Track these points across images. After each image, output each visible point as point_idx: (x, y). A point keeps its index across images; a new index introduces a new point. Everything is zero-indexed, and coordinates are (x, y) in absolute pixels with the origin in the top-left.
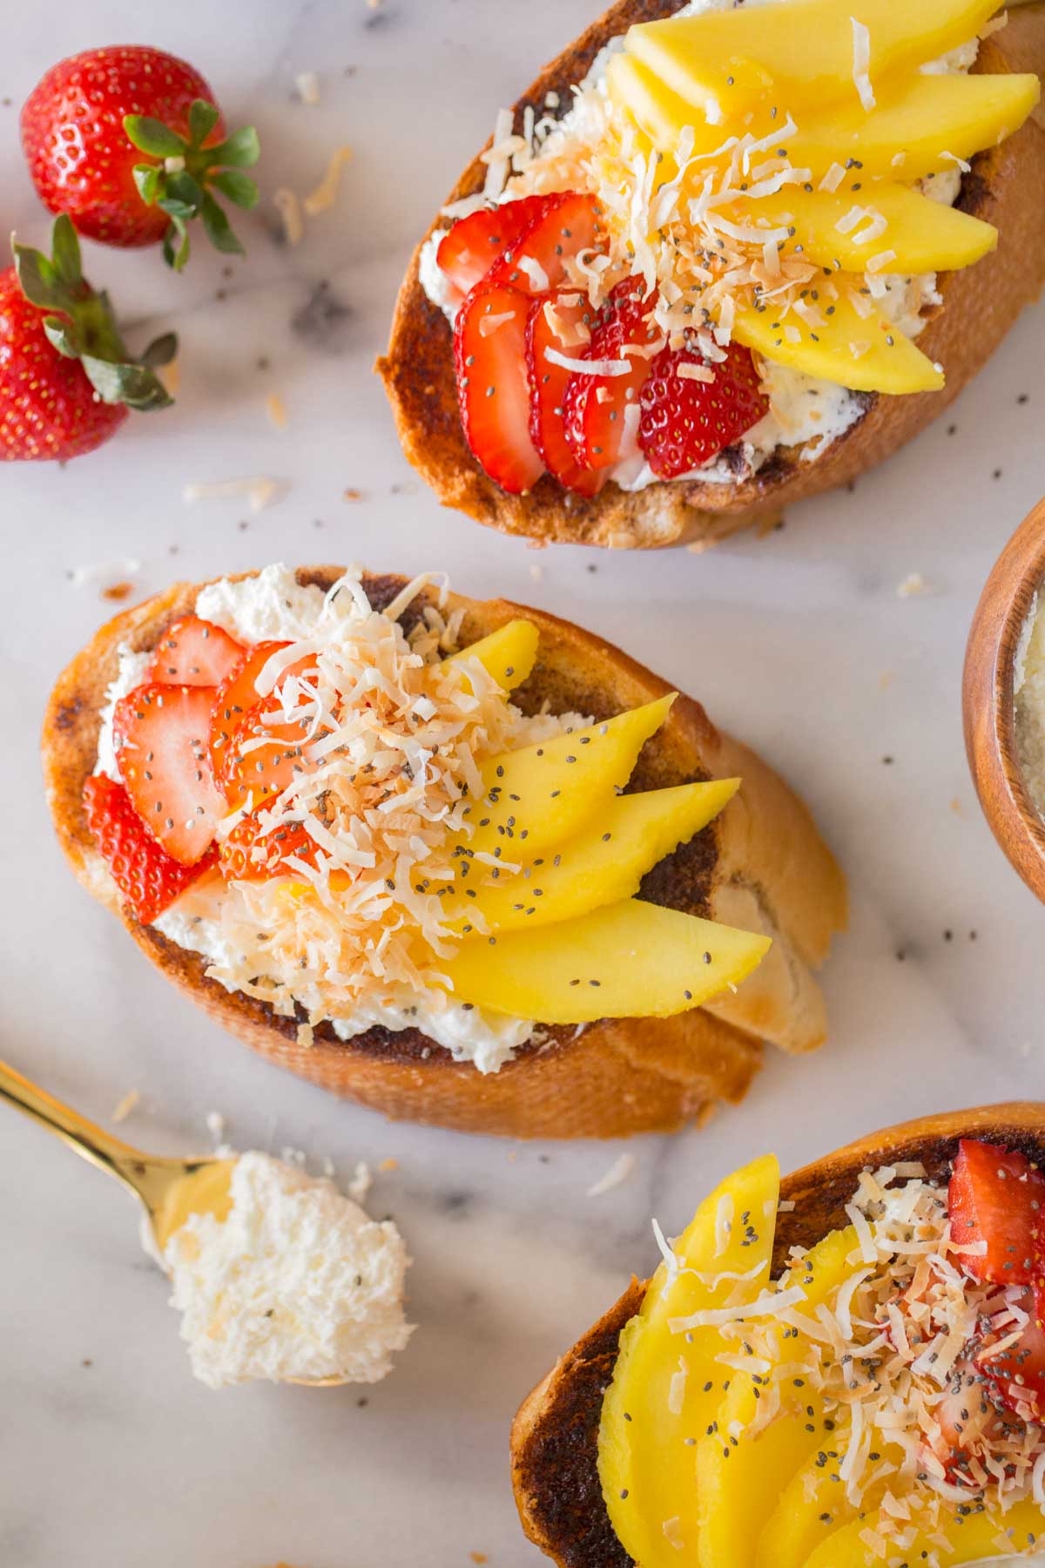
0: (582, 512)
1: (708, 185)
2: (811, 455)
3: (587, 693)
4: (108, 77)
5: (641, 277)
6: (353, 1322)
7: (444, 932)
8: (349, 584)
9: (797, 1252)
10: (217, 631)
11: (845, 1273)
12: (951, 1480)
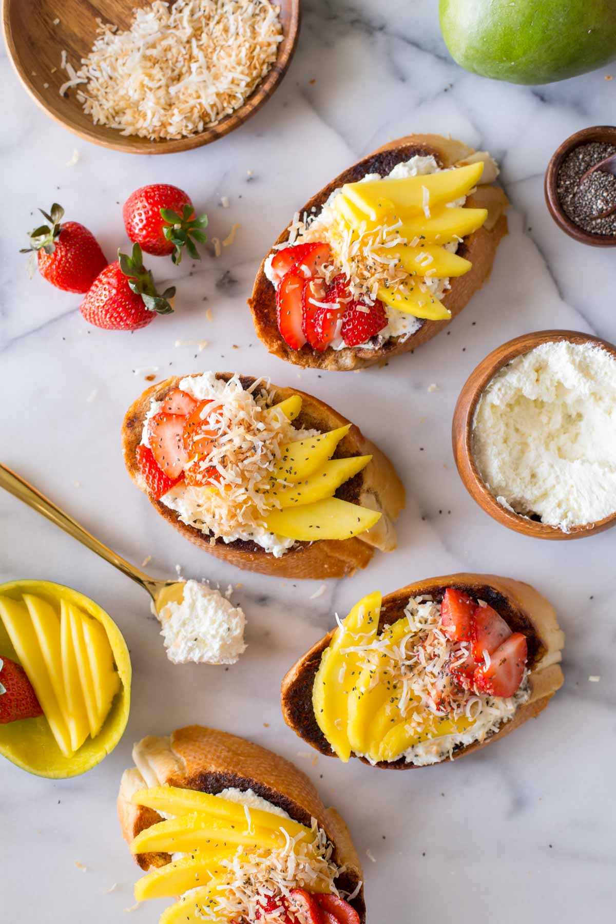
0: (319, 357)
1: (370, 243)
2: (402, 340)
3: (318, 422)
4: (155, 195)
5: (344, 274)
6: (226, 644)
7: (265, 508)
8: (235, 380)
9: (386, 626)
10: (186, 394)
11: (404, 635)
12: (438, 709)
